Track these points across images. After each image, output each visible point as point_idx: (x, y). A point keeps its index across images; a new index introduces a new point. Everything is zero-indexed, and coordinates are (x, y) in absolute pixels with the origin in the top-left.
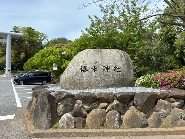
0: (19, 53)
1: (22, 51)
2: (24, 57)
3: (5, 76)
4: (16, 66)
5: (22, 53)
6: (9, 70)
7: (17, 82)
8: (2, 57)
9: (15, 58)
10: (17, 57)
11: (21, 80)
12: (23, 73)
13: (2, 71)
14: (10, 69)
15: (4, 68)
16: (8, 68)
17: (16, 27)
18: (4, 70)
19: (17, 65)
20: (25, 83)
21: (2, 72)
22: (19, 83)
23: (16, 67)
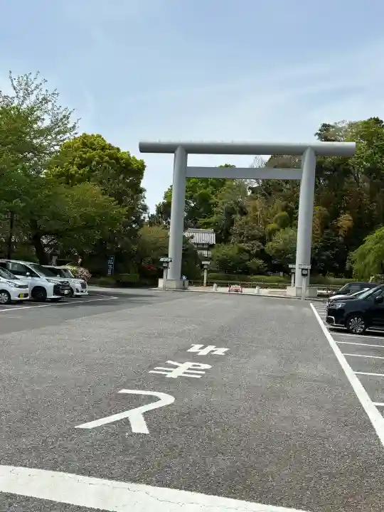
0: (336, 215)
1: (345, 209)
2: (349, 228)
3: (291, 291)
4: (323, 261)
5: (343, 214)
6: (305, 272)
7: (340, 319)
8: (281, 230)
9: (322, 232)
10: (327, 228)
11: (352, 315)
12: (350, 285)
13: (281, 274)
14: (307, 269)
15: (290, 266)
16: (303, 267)
17: (329, 126)
18: (289, 273)
19: (328, 256)
20: (366, 327)
21: (282, 279)
22: (346, 323)
23: (323, 264)
